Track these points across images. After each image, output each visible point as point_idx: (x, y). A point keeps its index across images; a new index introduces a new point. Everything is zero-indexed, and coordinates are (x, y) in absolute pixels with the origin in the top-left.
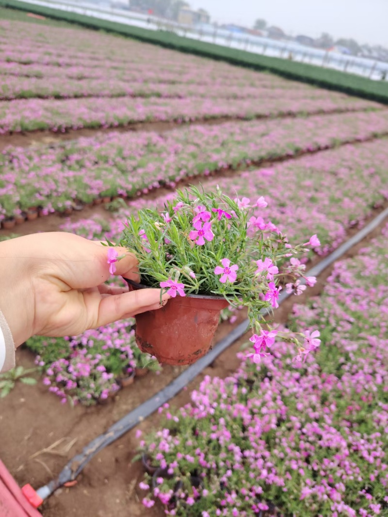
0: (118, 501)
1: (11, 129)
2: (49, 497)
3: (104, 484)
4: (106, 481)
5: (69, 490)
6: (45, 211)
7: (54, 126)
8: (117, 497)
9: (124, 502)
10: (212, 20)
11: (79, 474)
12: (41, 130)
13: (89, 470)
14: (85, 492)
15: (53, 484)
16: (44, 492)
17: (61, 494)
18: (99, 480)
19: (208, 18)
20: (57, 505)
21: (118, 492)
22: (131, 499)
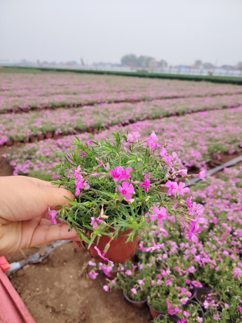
0: (71, 277)
1: (46, 105)
2: (18, 270)
3: (63, 265)
4: (65, 263)
5: (35, 267)
6: (57, 133)
7: (71, 104)
8: (71, 274)
9: (76, 278)
10: (169, 65)
11: (46, 258)
12: (63, 106)
13: (53, 255)
14: (47, 269)
15: (24, 261)
16: (16, 266)
17: (28, 268)
18: (59, 262)
19: (166, 64)
20: (23, 275)
21: (73, 271)
22: (82, 276)
